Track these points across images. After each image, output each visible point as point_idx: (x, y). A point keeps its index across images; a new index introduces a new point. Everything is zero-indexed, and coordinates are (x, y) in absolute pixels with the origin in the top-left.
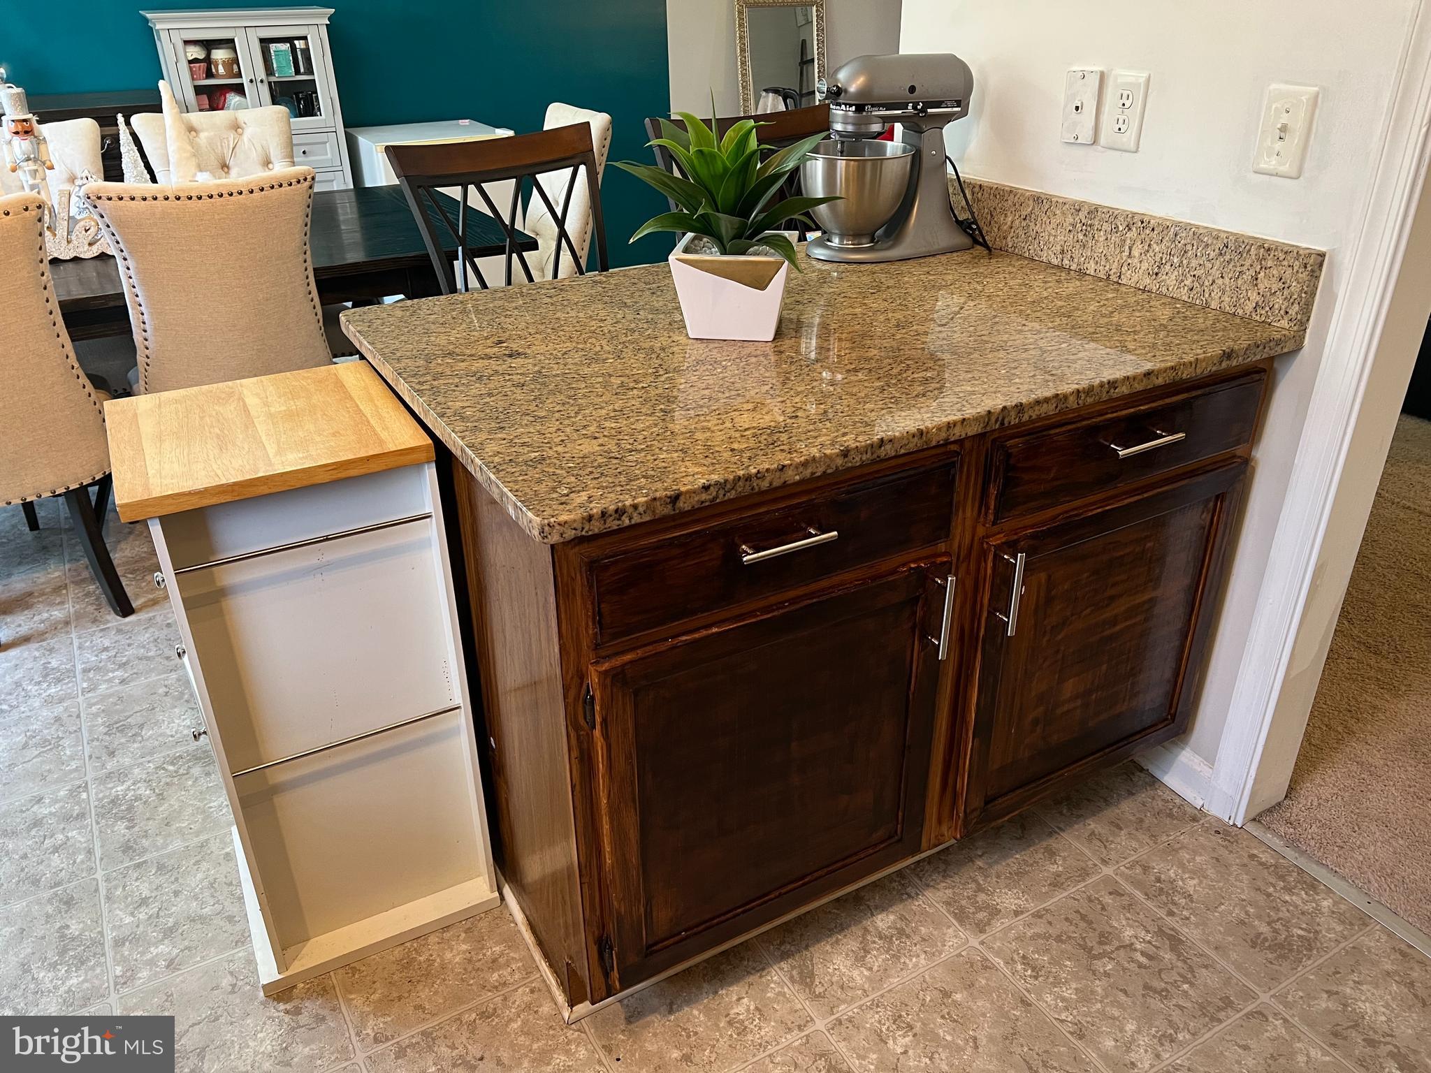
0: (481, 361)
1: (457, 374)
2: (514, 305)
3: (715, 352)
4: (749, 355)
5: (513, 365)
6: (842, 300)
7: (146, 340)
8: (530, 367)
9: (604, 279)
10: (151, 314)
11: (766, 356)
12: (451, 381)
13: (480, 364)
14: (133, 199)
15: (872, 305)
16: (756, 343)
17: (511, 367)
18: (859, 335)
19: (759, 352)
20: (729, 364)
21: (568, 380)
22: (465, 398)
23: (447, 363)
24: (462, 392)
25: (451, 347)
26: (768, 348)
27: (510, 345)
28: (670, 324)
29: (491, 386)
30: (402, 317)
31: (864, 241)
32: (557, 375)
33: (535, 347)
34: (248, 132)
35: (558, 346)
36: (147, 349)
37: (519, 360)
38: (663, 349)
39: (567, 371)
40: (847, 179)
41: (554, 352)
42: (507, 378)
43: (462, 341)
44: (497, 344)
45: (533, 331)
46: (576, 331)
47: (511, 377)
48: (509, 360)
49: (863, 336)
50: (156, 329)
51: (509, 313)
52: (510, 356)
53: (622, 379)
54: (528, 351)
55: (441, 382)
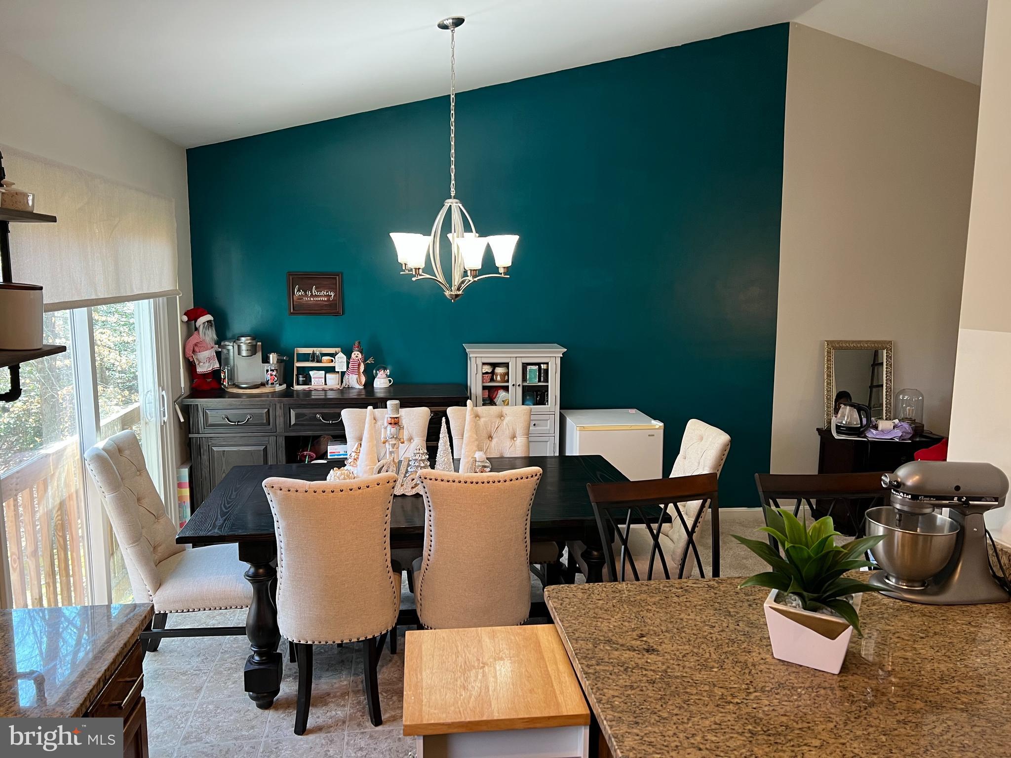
0: (628, 652)
1: (612, 663)
2: (653, 600)
3: (792, 677)
4: (819, 686)
5: (649, 661)
6: (896, 640)
7: (429, 555)
8: (660, 665)
9: (716, 585)
10: (436, 542)
11: (832, 689)
12: (607, 668)
13: (627, 655)
14: (442, 480)
15: (921, 651)
16: (825, 674)
17: (647, 662)
18: (908, 683)
19: (826, 685)
20: (803, 692)
21: (684, 684)
22: (615, 688)
23: (607, 649)
24: (614, 680)
25: (610, 634)
26: (834, 682)
27: (649, 641)
28: (761, 640)
29: (633, 678)
30: (582, 599)
31: (916, 585)
32: (677, 677)
33: (665, 646)
34: (507, 419)
35: (680, 647)
36: (429, 560)
37: (653, 656)
38: (754, 665)
39: (685, 674)
40: (903, 545)
41: (677, 653)
42: (644, 672)
43: (617, 630)
44: (640, 637)
45: (664, 629)
46: (693, 634)
47: (647, 672)
48: (647, 655)
49: (912, 685)
50: (436, 551)
51: (650, 607)
52: (648, 651)
53: (723, 690)
54: (660, 648)
55: (601, 667)
